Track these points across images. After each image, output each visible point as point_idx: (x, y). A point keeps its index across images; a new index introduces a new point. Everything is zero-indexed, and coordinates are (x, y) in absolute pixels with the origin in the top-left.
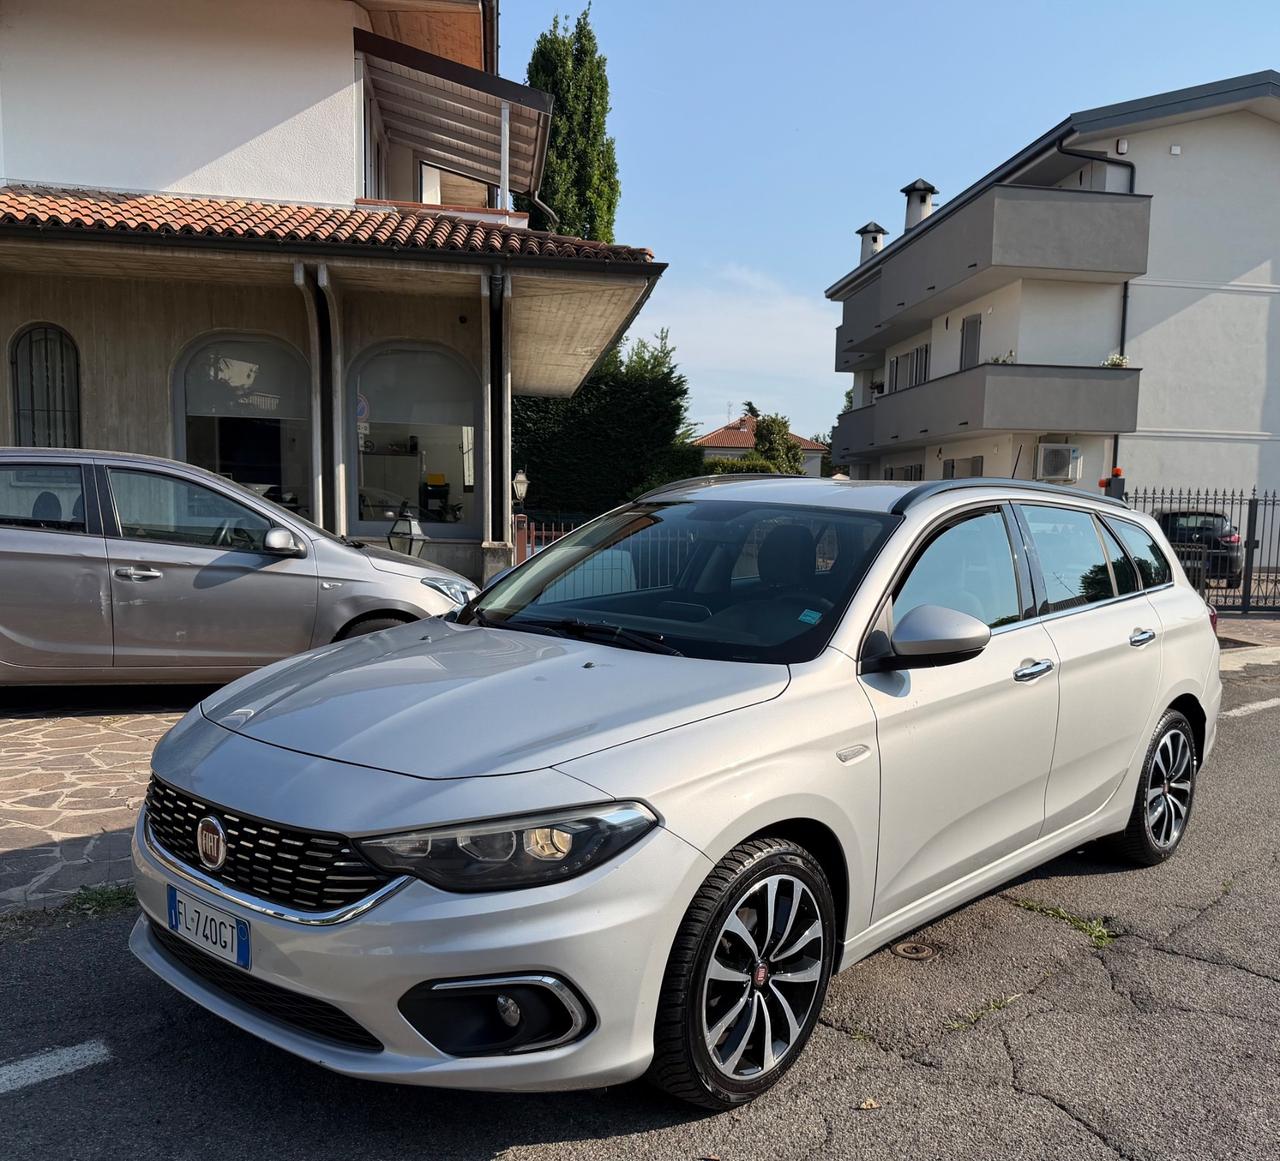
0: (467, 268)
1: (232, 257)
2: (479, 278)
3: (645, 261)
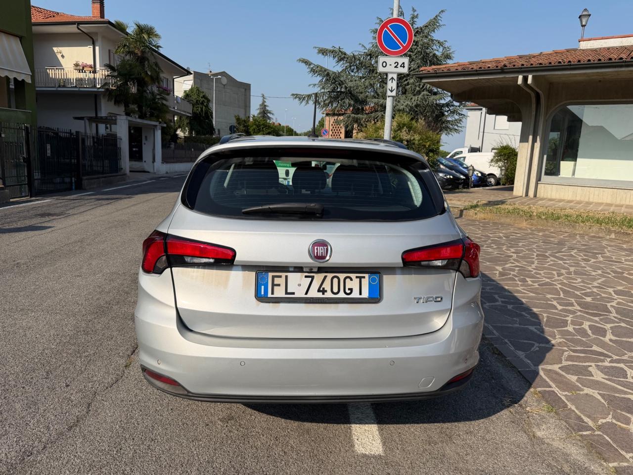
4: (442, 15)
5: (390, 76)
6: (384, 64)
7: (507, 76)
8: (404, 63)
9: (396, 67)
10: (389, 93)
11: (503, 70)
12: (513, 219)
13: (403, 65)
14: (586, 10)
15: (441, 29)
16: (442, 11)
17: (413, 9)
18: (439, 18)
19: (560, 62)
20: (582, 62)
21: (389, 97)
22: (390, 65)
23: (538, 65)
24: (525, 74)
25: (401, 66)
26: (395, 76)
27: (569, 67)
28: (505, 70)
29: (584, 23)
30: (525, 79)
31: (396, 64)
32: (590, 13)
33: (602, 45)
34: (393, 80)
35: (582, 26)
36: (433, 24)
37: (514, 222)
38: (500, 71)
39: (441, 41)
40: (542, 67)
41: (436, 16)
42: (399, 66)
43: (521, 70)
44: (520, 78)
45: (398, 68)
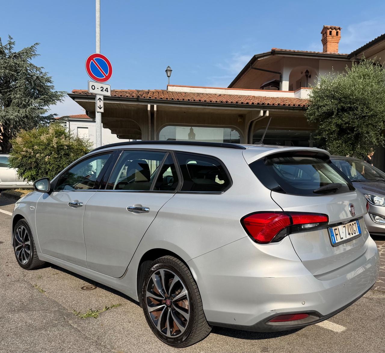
4: (37, 46)
5: (98, 97)
6: (93, 87)
7: (140, 104)
8: (107, 88)
9: (102, 90)
10: (98, 110)
11: (138, 100)
13: (106, 90)
14: (169, 67)
15: (36, 57)
16: (37, 44)
17: (10, 37)
18: (34, 48)
19: (173, 99)
20: (185, 100)
21: (98, 112)
22: (98, 88)
23: (160, 99)
24: (152, 104)
25: (105, 90)
26: (102, 98)
27: (179, 102)
28: (140, 100)
29: (169, 75)
30: (152, 107)
31: (102, 88)
32: (172, 70)
33: (180, 90)
34: (101, 100)
35: (168, 77)
36: (29, 52)
38: (136, 100)
39: (38, 67)
40: (162, 100)
41: (32, 47)
42: (104, 90)
43: (149, 101)
44: (149, 106)
45: (103, 91)
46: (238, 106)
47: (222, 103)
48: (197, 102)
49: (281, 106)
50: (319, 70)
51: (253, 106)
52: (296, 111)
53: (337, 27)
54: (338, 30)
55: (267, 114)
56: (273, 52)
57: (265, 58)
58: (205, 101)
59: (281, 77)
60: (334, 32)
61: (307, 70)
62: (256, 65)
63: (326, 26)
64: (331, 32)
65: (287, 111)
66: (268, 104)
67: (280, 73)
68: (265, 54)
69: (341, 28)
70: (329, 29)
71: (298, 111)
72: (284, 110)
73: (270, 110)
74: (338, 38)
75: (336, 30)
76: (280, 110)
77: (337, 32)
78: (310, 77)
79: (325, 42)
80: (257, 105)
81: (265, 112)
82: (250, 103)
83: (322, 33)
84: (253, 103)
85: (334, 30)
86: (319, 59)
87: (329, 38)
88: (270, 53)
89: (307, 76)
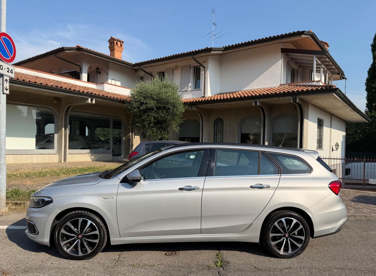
0: (288, 97)
1: (241, 102)
2: (291, 98)
3: (332, 88)
5: (5, 78)
6: (1, 68)
8: (12, 70)
10: (5, 91)
12: (20, 180)
20: (19, 80)
22: (5, 69)
31: (8, 69)
34: (7, 81)
37: (21, 182)
45: (9, 72)
46: (72, 92)
47: (57, 88)
48: (32, 83)
49: (104, 97)
50: (110, 70)
51: (83, 94)
52: (114, 102)
53: (122, 40)
54: (122, 43)
55: (94, 102)
56: (79, 49)
57: (71, 51)
58: (41, 84)
59: (81, 69)
60: (119, 43)
61: (98, 67)
62: (60, 55)
63: (113, 37)
64: (117, 43)
65: (109, 101)
66: (95, 94)
67: (80, 66)
68: (71, 49)
69: (124, 42)
70: (115, 40)
71: (116, 103)
72: (106, 101)
73: (95, 99)
74: (122, 49)
75: (120, 42)
76: (103, 100)
77: (121, 44)
78: (100, 73)
79: (112, 49)
80: (87, 94)
81: (92, 100)
82: (81, 91)
83: (109, 41)
84: (83, 92)
85: (119, 42)
86: (109, 61)
87: (116, 47)
88: (76, 49)
89: (97, 72)
